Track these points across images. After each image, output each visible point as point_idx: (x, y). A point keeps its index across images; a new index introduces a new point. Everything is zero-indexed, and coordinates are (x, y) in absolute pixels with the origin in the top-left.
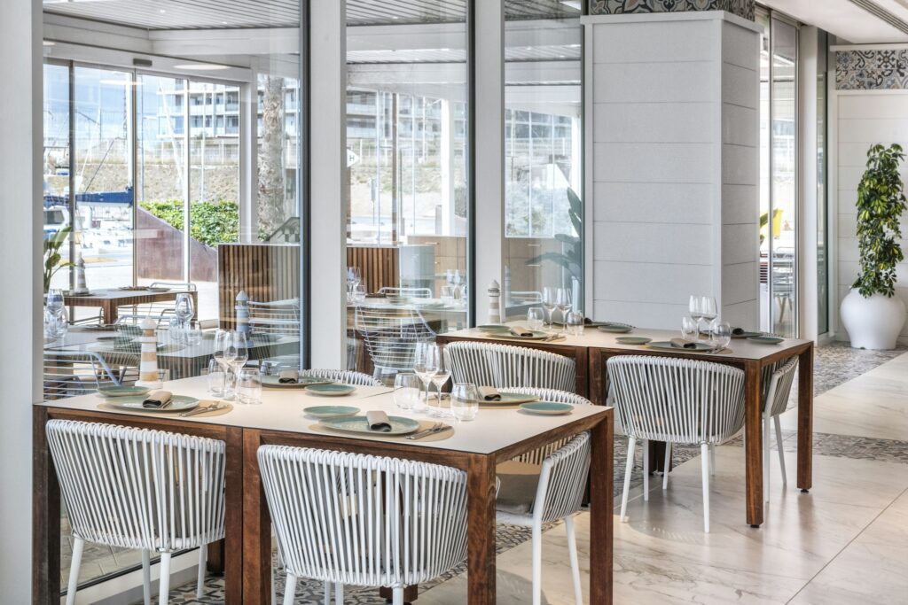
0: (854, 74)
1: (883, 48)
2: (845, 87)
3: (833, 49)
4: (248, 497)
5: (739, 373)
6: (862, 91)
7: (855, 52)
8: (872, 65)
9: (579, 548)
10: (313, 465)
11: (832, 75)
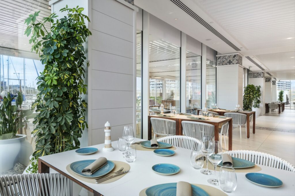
0: (253, 76)
1: (257, 72)
2: (251, 78)
3: (249, 72)
4: (179, 129)
5: (246, 115)
6: (254, 78)
7: (253, 73)
8: (255, 74)
9: (226, 140)
10: (191, 124)
11: (249, 76)
